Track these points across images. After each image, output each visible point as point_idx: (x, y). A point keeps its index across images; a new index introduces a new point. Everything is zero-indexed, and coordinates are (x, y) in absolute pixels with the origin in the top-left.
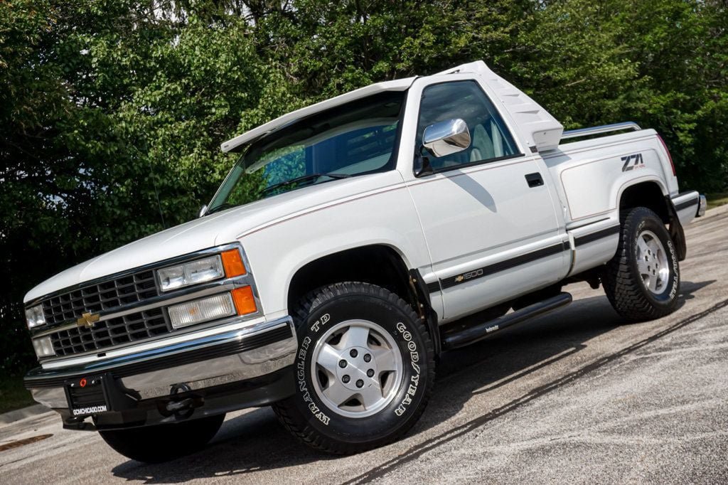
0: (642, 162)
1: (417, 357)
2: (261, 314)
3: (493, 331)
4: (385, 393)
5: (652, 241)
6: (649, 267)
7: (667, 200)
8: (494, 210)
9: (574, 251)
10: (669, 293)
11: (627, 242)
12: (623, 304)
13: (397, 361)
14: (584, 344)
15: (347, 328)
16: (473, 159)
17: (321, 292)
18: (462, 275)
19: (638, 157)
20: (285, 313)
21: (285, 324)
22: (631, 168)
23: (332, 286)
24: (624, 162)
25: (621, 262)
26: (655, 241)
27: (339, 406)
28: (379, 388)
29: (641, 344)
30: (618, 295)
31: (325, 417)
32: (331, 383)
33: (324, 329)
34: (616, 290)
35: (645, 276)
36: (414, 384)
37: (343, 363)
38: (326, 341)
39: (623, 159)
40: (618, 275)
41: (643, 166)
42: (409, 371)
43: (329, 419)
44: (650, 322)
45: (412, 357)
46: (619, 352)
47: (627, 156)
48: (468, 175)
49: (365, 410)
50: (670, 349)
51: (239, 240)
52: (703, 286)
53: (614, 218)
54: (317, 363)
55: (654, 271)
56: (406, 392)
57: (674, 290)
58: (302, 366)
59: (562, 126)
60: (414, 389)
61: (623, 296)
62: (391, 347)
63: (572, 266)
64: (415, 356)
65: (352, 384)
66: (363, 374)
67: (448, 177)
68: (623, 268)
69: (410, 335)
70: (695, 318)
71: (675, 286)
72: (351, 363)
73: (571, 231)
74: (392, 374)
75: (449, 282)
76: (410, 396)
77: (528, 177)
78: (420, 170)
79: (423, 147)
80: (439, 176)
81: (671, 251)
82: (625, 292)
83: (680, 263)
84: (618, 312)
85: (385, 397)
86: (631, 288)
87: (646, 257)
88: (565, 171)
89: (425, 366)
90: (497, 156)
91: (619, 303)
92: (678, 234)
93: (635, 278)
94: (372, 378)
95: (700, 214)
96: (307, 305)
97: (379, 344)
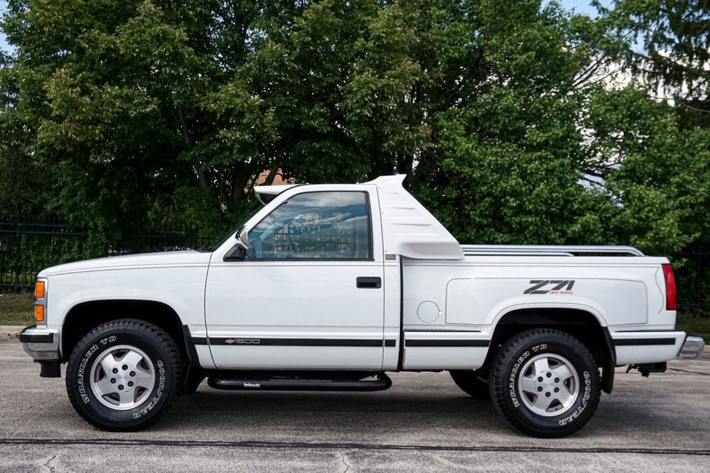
4: (136, 400)
13: (151, 384)
15: (129, 350)
27: (101, 396)
28: (134, 396)
31: (87, 398)
32: (105, 379)
33: (109, 345)
36: (153, 403)
37: (115, 371)
38: (110, 353)
42: (154, 394)
43: (89, 400)
45: (160, 386)
49: (119, 405)
54: (99, 363)
56: (146, 406)
58: (86, 362)
60: (152, 406)
62: (150, 373)
64: (162, 386)
69: (164, 371)
72: (121, 372)
74: (145, 390)
75: (216, 341)
76: (148, 409)
85: (134, 402)
89: (165, 395)
94: (130, 387)
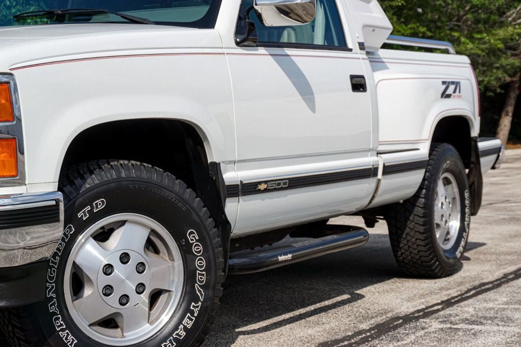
0: (460, 92)
1: (204, 278)
2: (22, 182)
3: (286, 261)
4: (152, 318)
5: (450, 186)
6: (442, 216)
7: (473, 143)
8: (313, 109)
9: (379, 180)
10: (456, 251)
11: (429, 182)
12: (408, 253)
13: (176, 280)
14: (358, 292)
15: (122, 223)
16: (285, 39)
17: (100, 168)
18: (266, 182)
19: (457, 84)
20: (54, 187)
21: (54, 203)
22: (449, 96)
23: (116, 163)
24: (444, 86)
25: (417, 204)
26: (453, 188)
27: (90, 325)
28: (147, 310)
29: (436, 308)
30: (405, 242)
31: (70, 337)
32: (87, 292)
33: (94, 218)
34: (404, 236)
35: (438, 225)
36: (192, 313)
37: (108, 269)
38: (91, 236)
39: (444, 83)
40: (411, 218)
41: (460, 97)
42: (189, 295)
43: (76, 341)
44: (433, 281)
45: (198, 277)
46: (413, 313)
47: (448, 80)
48: (293, 58)
49: (123, 336)
50: (481, 324)
51: (12, 72)
52: (476, 247)
53: (423, 151)
54: (74, 263)
55: (446, 222)
56: (180, 322)
57: (461, 249)
58: (55, 263)
59: (390, 26)
60: (191, 320)
61: (410, 244)
62: (172, 259)
63: (373, 197)
64: (201, 277)
65: (114, 299)
66: (130, 288)
67: (271, 55)
68: (419, 211)
69: (201, 248)
70: (487, 287)
71: (463, 243)
72: (119, 270)
73: (382, 155)
74: (167, 294)
75: (249, 189)
76: (185, 328)
77: (352, 77)
78: (243, 37)
79: (253, 7)
80: (262, 50)
81: (467, 202)
82: (413, 240)
83: (472, 217)
84: (397, 261)
85: (151, 323)
86: (421, 237)
87: (442, 203)
88: (382, 82)
89: (210, 293)
90: (315, 43)
91: (403, 251)
92: (476, 183)
93: (429, 225)
94: (142, 295)
95: (496, 166)
96: (78, 181)
97: (157, 251)
